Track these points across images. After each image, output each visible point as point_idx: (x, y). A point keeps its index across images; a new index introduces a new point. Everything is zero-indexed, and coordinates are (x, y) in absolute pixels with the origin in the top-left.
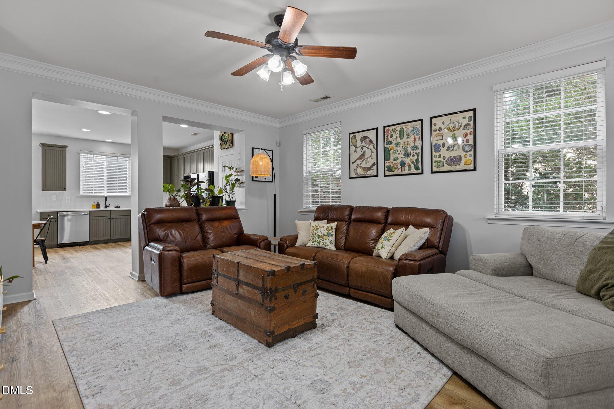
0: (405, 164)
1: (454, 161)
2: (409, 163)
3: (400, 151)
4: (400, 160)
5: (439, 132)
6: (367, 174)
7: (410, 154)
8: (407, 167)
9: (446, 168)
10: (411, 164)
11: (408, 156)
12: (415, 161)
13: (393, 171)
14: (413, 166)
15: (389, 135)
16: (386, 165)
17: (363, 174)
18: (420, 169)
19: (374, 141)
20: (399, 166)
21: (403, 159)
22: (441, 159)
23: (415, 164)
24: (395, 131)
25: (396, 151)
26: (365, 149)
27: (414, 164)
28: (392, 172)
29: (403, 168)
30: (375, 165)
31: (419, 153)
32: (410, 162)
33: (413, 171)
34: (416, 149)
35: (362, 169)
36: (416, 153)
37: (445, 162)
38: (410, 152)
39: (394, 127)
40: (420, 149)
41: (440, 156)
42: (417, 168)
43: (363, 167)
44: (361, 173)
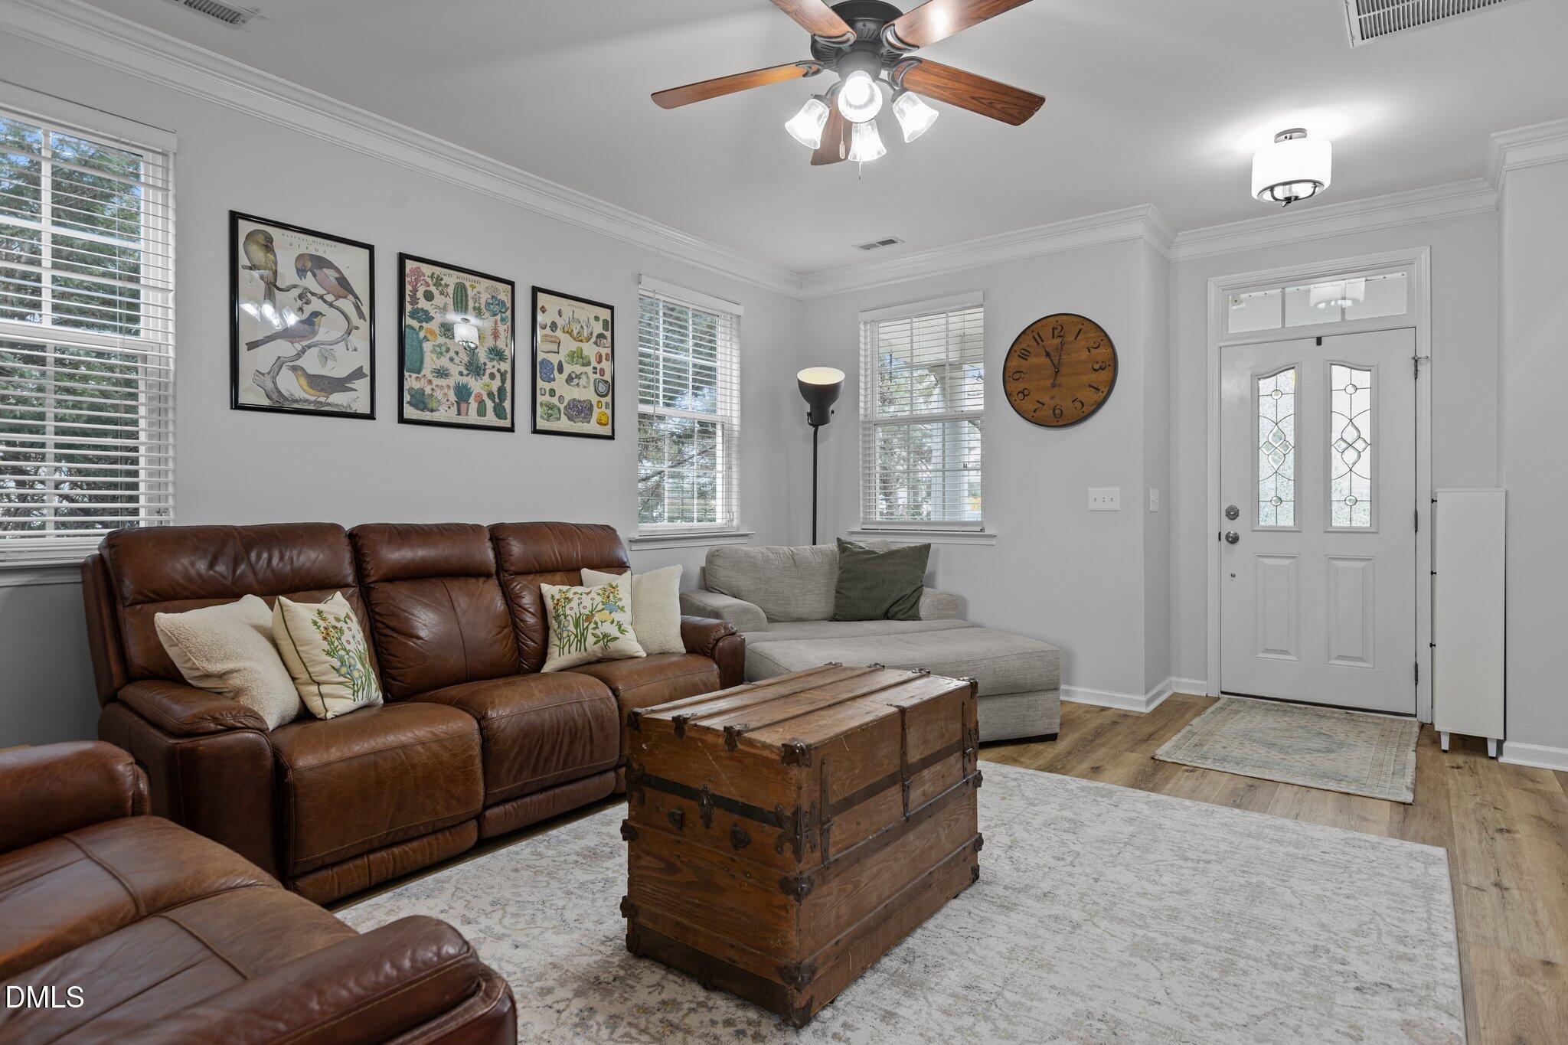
0: (470, 394)
1: (579, 412)
2: (479, 395)
3: (457, 353)
4: (455, 379)
5: (551, 333)
6: (329, 404)
7: (485, 370)
8: (473, 406)
9: (565, 424)
10: (485, 397)
11: (479, 375)
12: (496, 393)
13: (432, 411)
14: (490, 405)
15: (421, 290)
16: (406, 387)
17: (306, 401)
18: (509, 416)
19: (361, 289)
20: (453, 398)
21: (464, 380)
22: (555, 400)
23: (497, 400)
24: (440, 285)
25: (444, 349)
26: (316, 305)
27: (494, 401)
28: (428, 413)
29: (463, 406)
30: (364, 376)
31: (506, 371)
32: (482, 392)
33: (491, 419)
34: (500, 359)
35: (303, 381)
36: (499, 371)
37: (562, 411)
38: (485, 364)
39: (438, 270)
40: (509, 361)
41: (552, 393)
42: (499, 412)
43: (310, 372)
44: (299, 393)
